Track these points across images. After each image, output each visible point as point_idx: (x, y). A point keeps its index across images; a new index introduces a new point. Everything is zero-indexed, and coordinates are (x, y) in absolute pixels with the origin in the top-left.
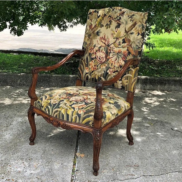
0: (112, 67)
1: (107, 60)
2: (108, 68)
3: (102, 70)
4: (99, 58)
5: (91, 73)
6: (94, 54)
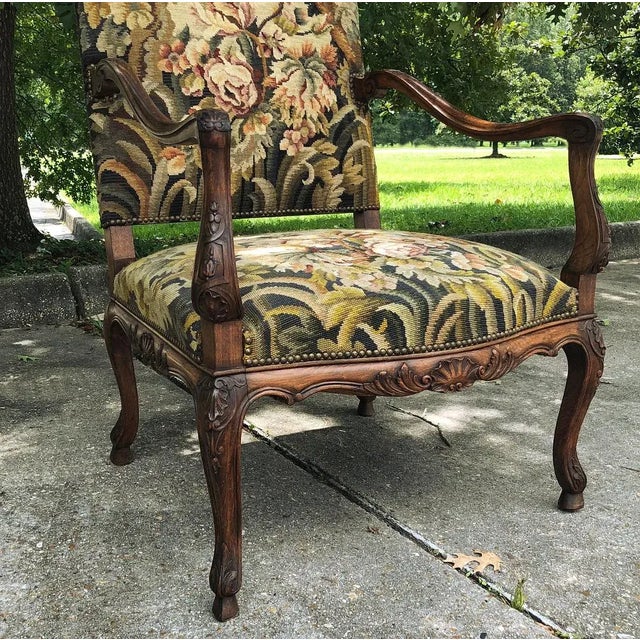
0: (297, 122)
1: (266, 93)
2: (278, 132)
3: (252, 147)
4: (228, 93)
6: (194, 77)
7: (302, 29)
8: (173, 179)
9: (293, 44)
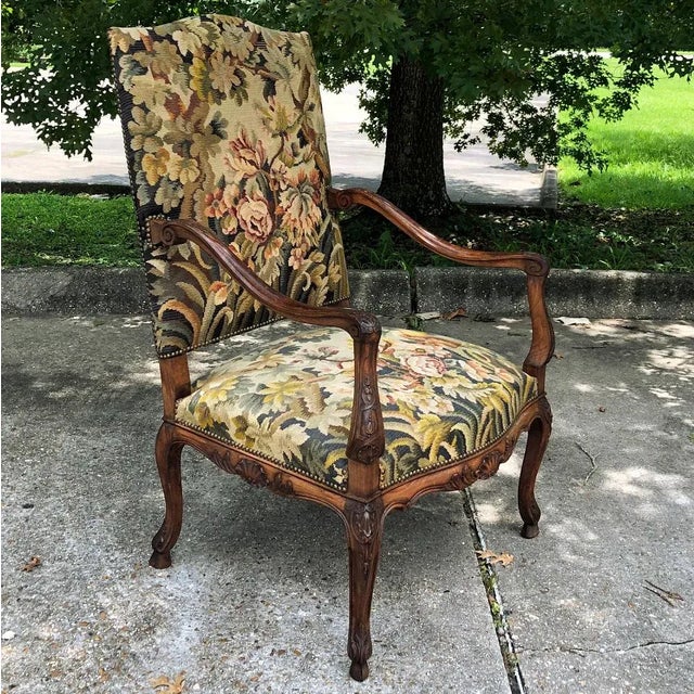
2: (287, 251)
3: (272, 266)
5: (237, 297)
6: (230, 218)
7: (298, 160)
8: (219, 308)
9: (292, 174)
